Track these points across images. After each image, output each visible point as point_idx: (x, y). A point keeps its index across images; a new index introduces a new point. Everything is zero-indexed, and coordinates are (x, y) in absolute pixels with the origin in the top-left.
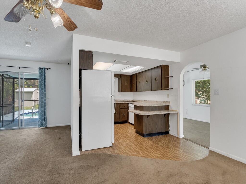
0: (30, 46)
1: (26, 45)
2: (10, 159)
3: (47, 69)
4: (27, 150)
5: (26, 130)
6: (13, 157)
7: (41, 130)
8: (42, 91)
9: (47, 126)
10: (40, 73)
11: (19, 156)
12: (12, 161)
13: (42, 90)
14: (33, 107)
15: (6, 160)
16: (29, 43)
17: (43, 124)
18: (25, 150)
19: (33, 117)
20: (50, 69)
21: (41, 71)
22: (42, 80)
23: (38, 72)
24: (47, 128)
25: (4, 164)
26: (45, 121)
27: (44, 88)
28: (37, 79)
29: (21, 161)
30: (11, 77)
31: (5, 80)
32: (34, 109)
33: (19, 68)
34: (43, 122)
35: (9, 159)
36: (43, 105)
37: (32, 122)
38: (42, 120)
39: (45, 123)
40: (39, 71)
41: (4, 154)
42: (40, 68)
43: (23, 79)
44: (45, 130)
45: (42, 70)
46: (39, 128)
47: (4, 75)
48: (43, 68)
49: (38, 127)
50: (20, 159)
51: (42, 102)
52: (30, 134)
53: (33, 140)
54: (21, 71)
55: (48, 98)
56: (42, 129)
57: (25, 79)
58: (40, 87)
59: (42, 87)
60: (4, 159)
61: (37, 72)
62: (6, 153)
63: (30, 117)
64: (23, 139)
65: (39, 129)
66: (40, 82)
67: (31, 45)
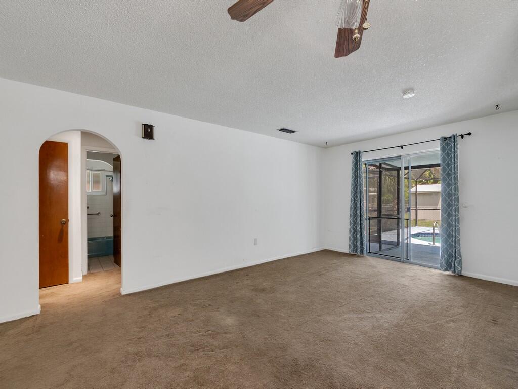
0: (413, 95)
1: (406, 96)
2: (372, 317)
3: (462, 136)
4: (406, 312)
5: (415, 267)
6: (377, 315)
7: (447, 277)
8: (448, 190)
9: (462, 272)
10: (443, 149)
11: (388, 319)
12: (374, 323)
13: (448, 188)
14: (434, 224)
15: (367, 315)
16: (410, 90)
17: (453, 265)
18: (401, 311)
19: (435, 244)
20: (470, 134)
21: (448, 145)
22: (448, 165)
23: (439, 149)
24: (460, 276)
25: (362, 322)
26: (457, 261)
27: (453, 181)
28: (438, 165)
29: (387, 331)
30: (394, 168)
31: (384, 172)
32: (437, 227)
33: (402, 148)
34: (452, 261)
35: (370, 315)
36: (451, 220)
37: (432, 253)
38: (450, 256)
39: (456, 265)
40: (441, 145)
41: (366, 302)
42: (442, 137)
43: (410, 168)
44: (454, 281)
45: (449, 143)
46: (442, 272)
47: (383, 165)
48: (451, 137)
49: (440, 270)
50: (386, 325)
51: (449, 215)
52: (419, 279)
53: (420, 294)
54: (405, 153)
55: (466, 207)
56: (448, 275)
58: (444, 180)
59: (448, 180)
60: (364, 312)
61: (437, 148)
62: (369, 300)
63: (429, 242)
64: (404, 285)
65: (441, 274)
66: (444, 170)
67: (415, 91)
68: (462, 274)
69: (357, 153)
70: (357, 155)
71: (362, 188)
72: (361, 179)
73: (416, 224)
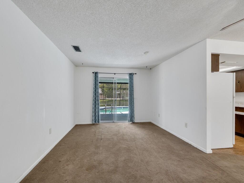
3: (134, 74)
20: (136, 74)
26: (133, 117)
27: (132, 89)
38: (131, 116)
39: (133, 119)
40: (129, 76)
42: (129, 73)
43: (116, 83)
45: (131, 75)
49: (128, 122)
54: (115, 77)
56: (131, 123)
57: (117, 83)
61: (127, 77)
66: (130, 85)
68: (135, 122)
69: (96, 73)
70: (96, 74)
71: (99, 91)
72: (98, 86)
73: (120, 104)
